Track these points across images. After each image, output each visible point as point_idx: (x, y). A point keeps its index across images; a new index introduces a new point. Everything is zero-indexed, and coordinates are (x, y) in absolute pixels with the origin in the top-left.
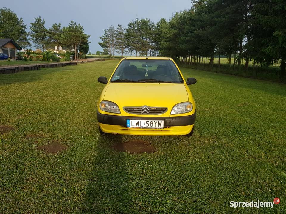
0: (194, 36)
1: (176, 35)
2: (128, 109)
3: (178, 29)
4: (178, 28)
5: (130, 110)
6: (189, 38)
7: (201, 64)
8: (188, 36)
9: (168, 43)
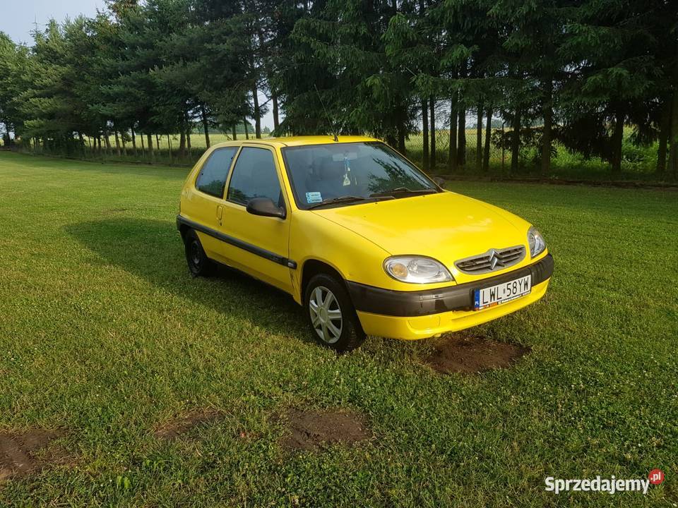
0: (135, 83)
1: (67, 81)
2: (464, 266)
3: (69, 63)
4: (70, 61)
5: (467, 267)
6: (121, 88)
7: (155, 152)
8: (120, 83)
9: (50, 101)
